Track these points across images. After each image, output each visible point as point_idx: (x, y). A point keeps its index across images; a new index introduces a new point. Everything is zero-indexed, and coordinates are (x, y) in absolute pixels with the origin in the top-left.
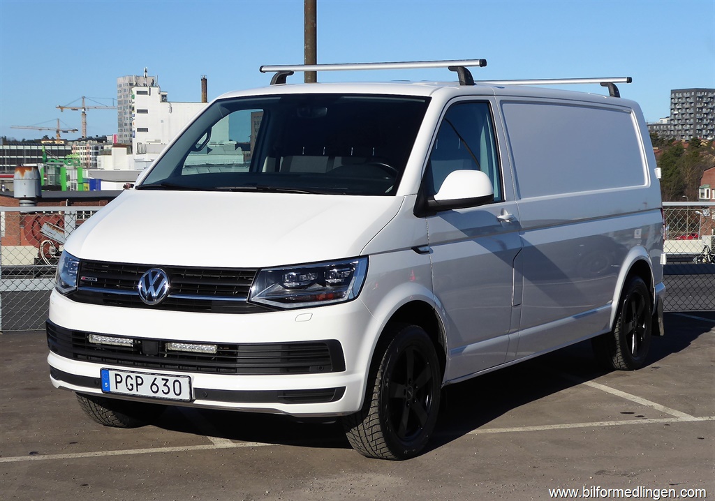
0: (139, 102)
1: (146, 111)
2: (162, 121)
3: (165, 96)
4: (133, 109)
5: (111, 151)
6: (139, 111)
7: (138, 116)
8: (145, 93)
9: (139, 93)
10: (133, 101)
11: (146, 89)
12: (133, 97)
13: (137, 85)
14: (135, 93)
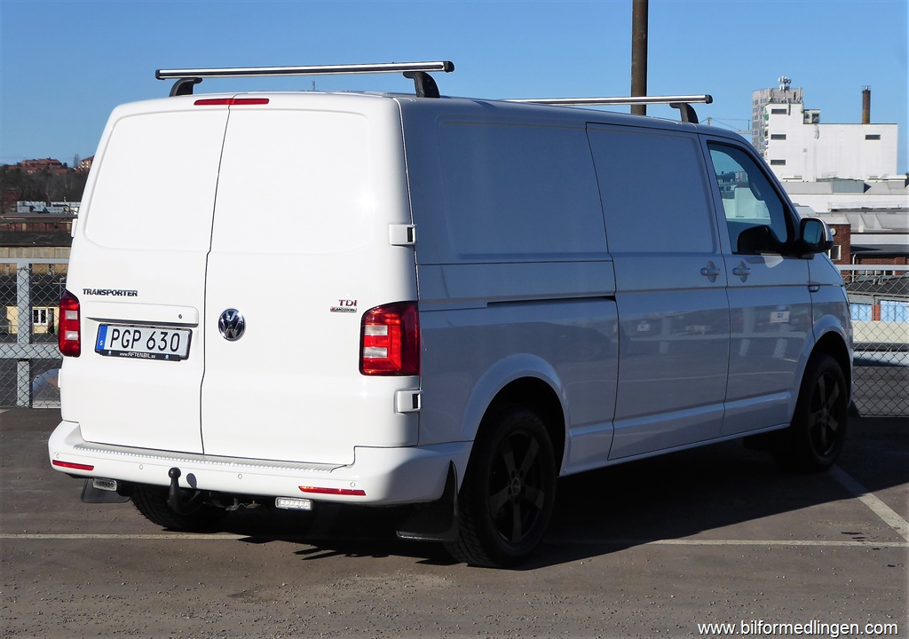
0: (775, 124)
1: (783, 137)
2: (805, 151)
3: (817, 115)
4: (766, 134)
5: (733, 193)
6: (774, 137)
7: (772, 143)
8: (783, 111)
9: (774, 111)
10: (767, 122)
11: (785, 106)
12: (767, 118)
13: (772, 101)
14: (769, 112)
